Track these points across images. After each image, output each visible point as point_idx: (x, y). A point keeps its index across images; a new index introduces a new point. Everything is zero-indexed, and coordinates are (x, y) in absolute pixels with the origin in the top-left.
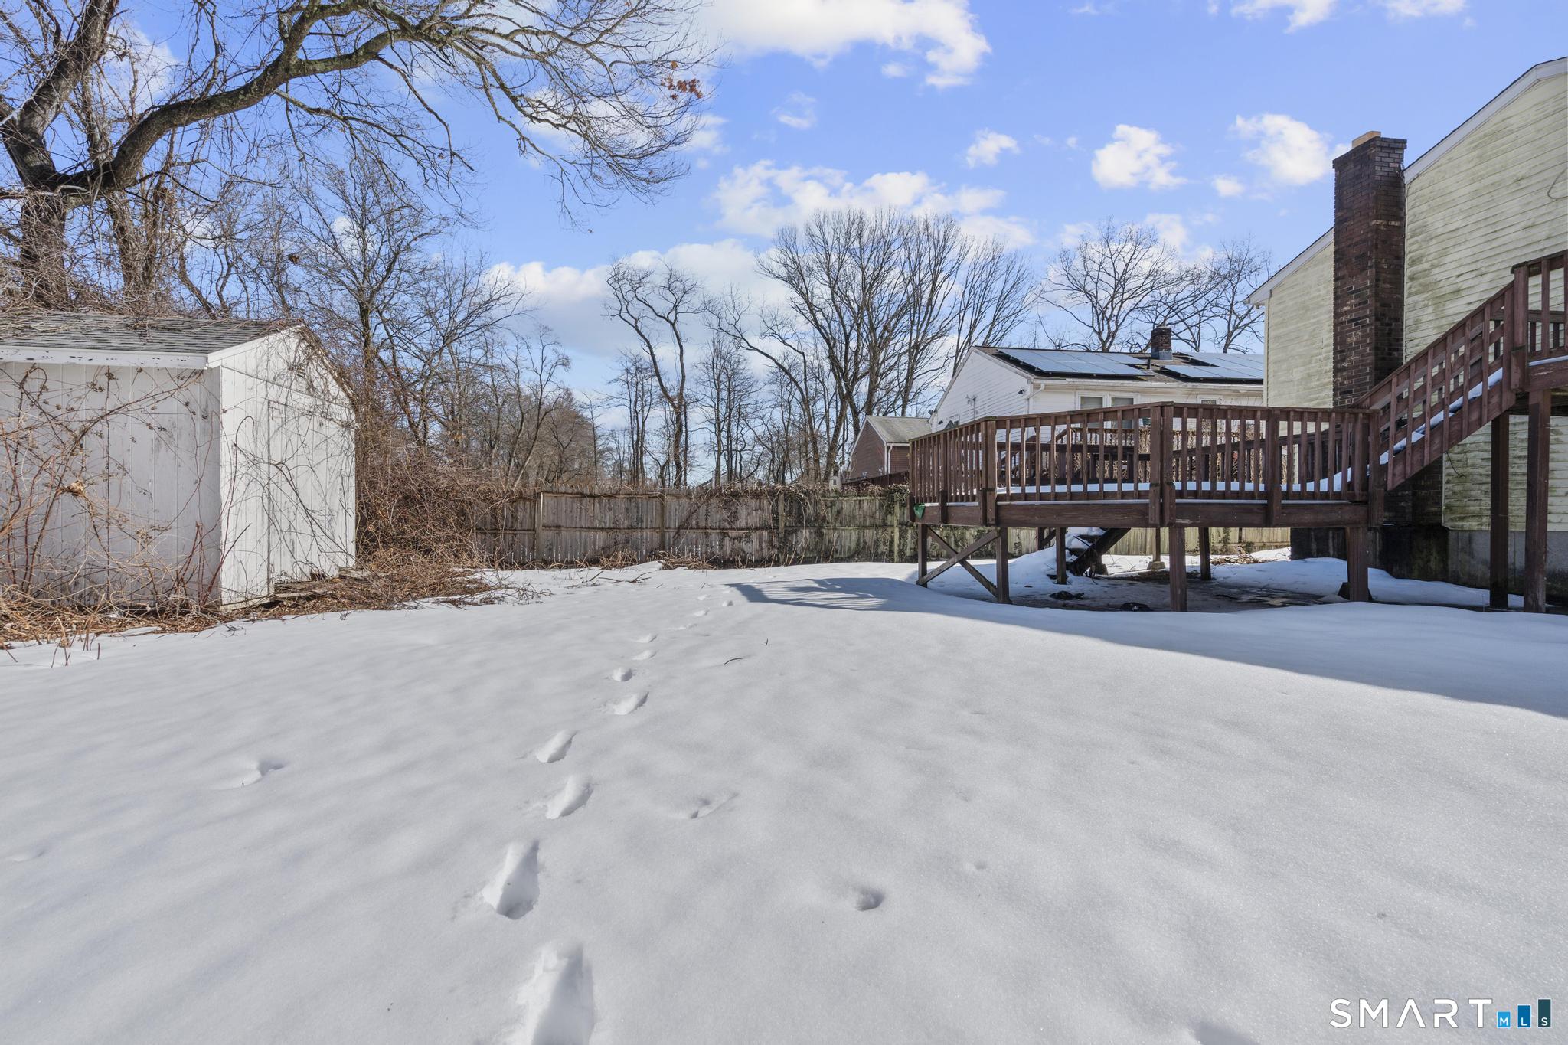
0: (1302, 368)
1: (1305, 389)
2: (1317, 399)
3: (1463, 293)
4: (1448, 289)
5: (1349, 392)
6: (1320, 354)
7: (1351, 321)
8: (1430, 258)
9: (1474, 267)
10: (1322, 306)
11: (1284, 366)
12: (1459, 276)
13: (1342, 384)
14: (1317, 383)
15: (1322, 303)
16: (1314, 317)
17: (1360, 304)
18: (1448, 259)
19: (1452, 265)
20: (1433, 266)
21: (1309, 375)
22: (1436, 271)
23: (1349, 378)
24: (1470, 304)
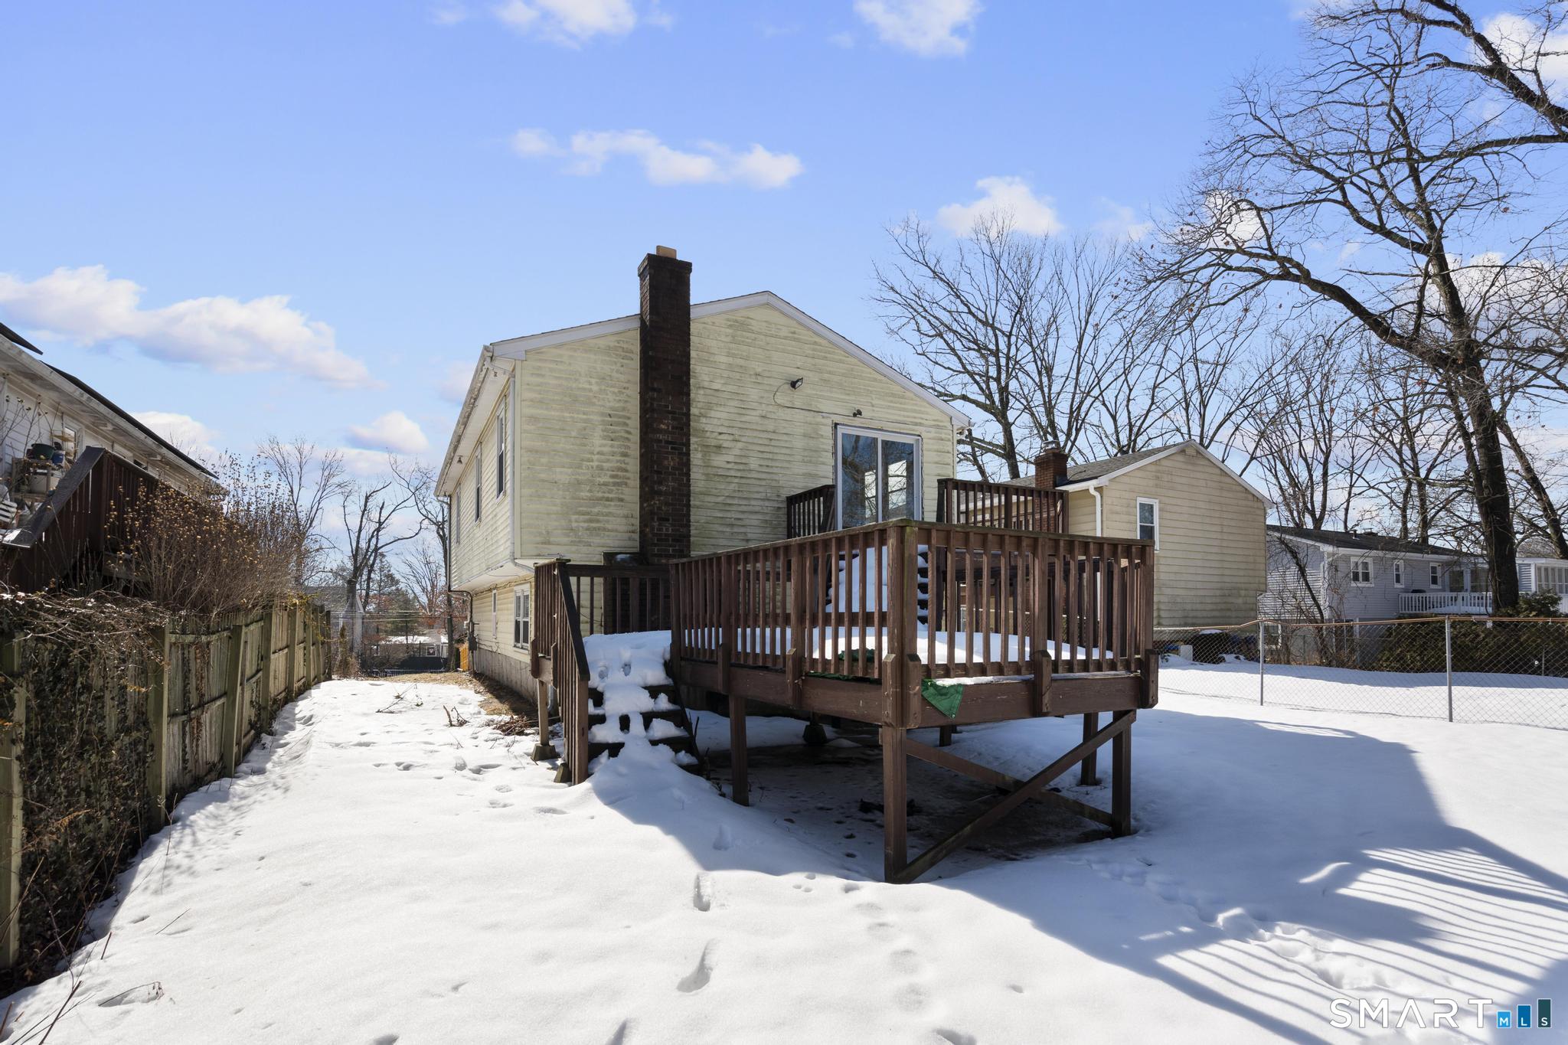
0: (570, 471)
1: (573, 498)
2: (588, 513)
3: (724, 451)
4: (713, 443)
5: (668, 520)
6: (592, 461)
7: (668, 442)
8: (700, 405)
9: (730, 431)
10: (594, 404)
11: (544, 460)
12: (720, 434)
13: (659, 508)
14: (589, 494)
15: (594, 400)
16: (584, 414)
17: (677, 428)
18: (713, 414)
19: (715, 422)
20: (702, 415)
21: (579, 483)
22: (703, 420)
23: (667, 504)
24: (728, 462)
